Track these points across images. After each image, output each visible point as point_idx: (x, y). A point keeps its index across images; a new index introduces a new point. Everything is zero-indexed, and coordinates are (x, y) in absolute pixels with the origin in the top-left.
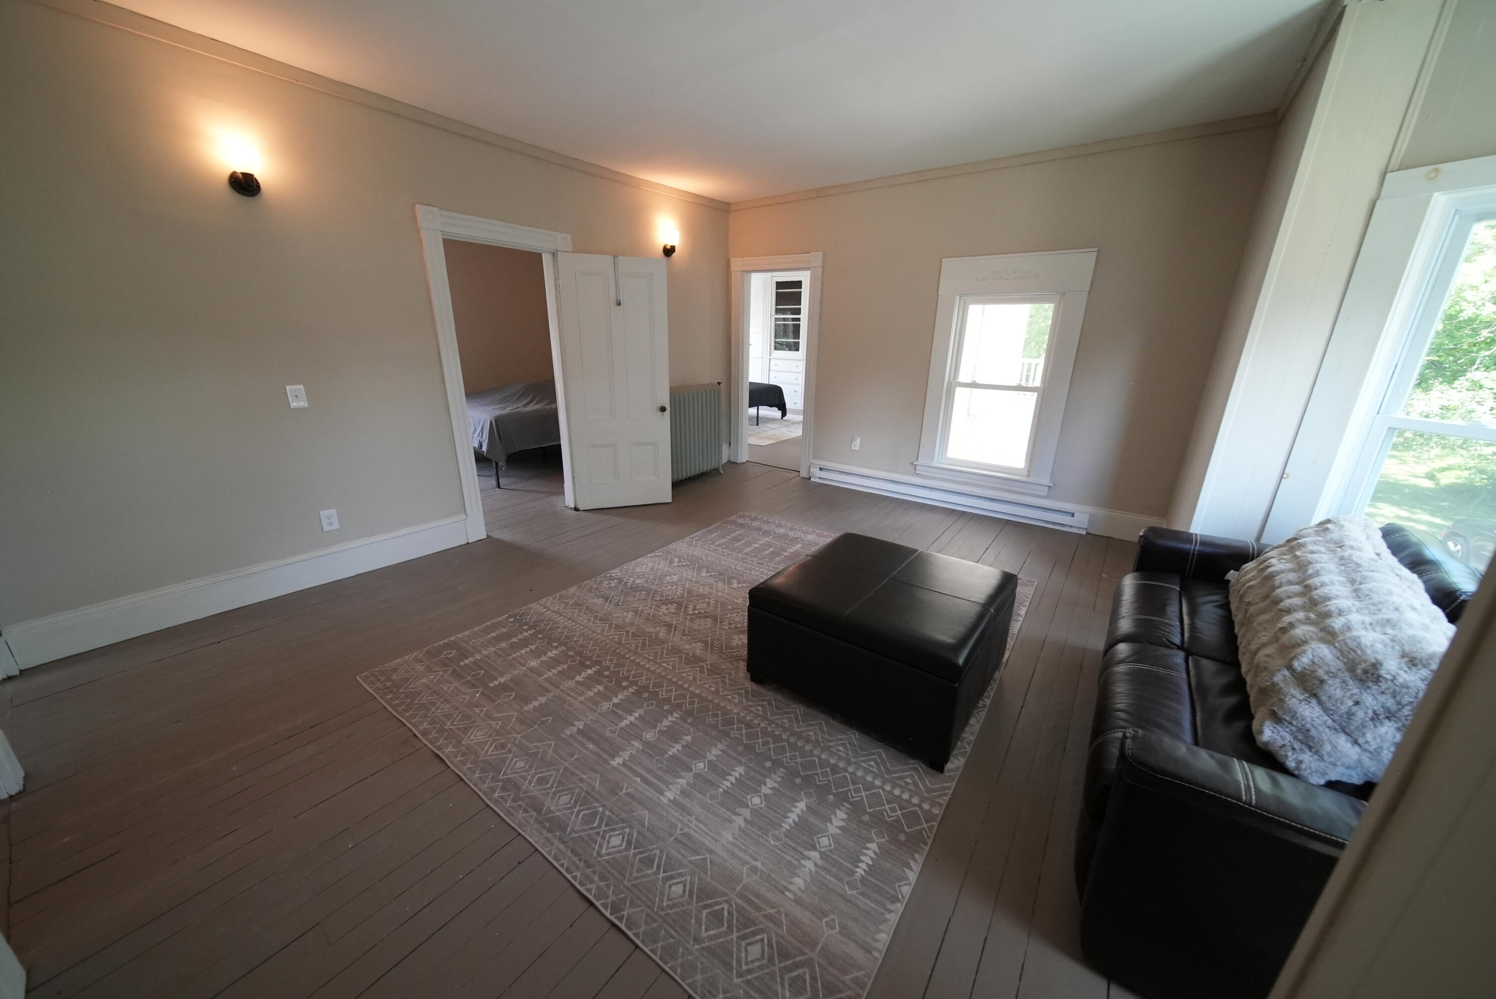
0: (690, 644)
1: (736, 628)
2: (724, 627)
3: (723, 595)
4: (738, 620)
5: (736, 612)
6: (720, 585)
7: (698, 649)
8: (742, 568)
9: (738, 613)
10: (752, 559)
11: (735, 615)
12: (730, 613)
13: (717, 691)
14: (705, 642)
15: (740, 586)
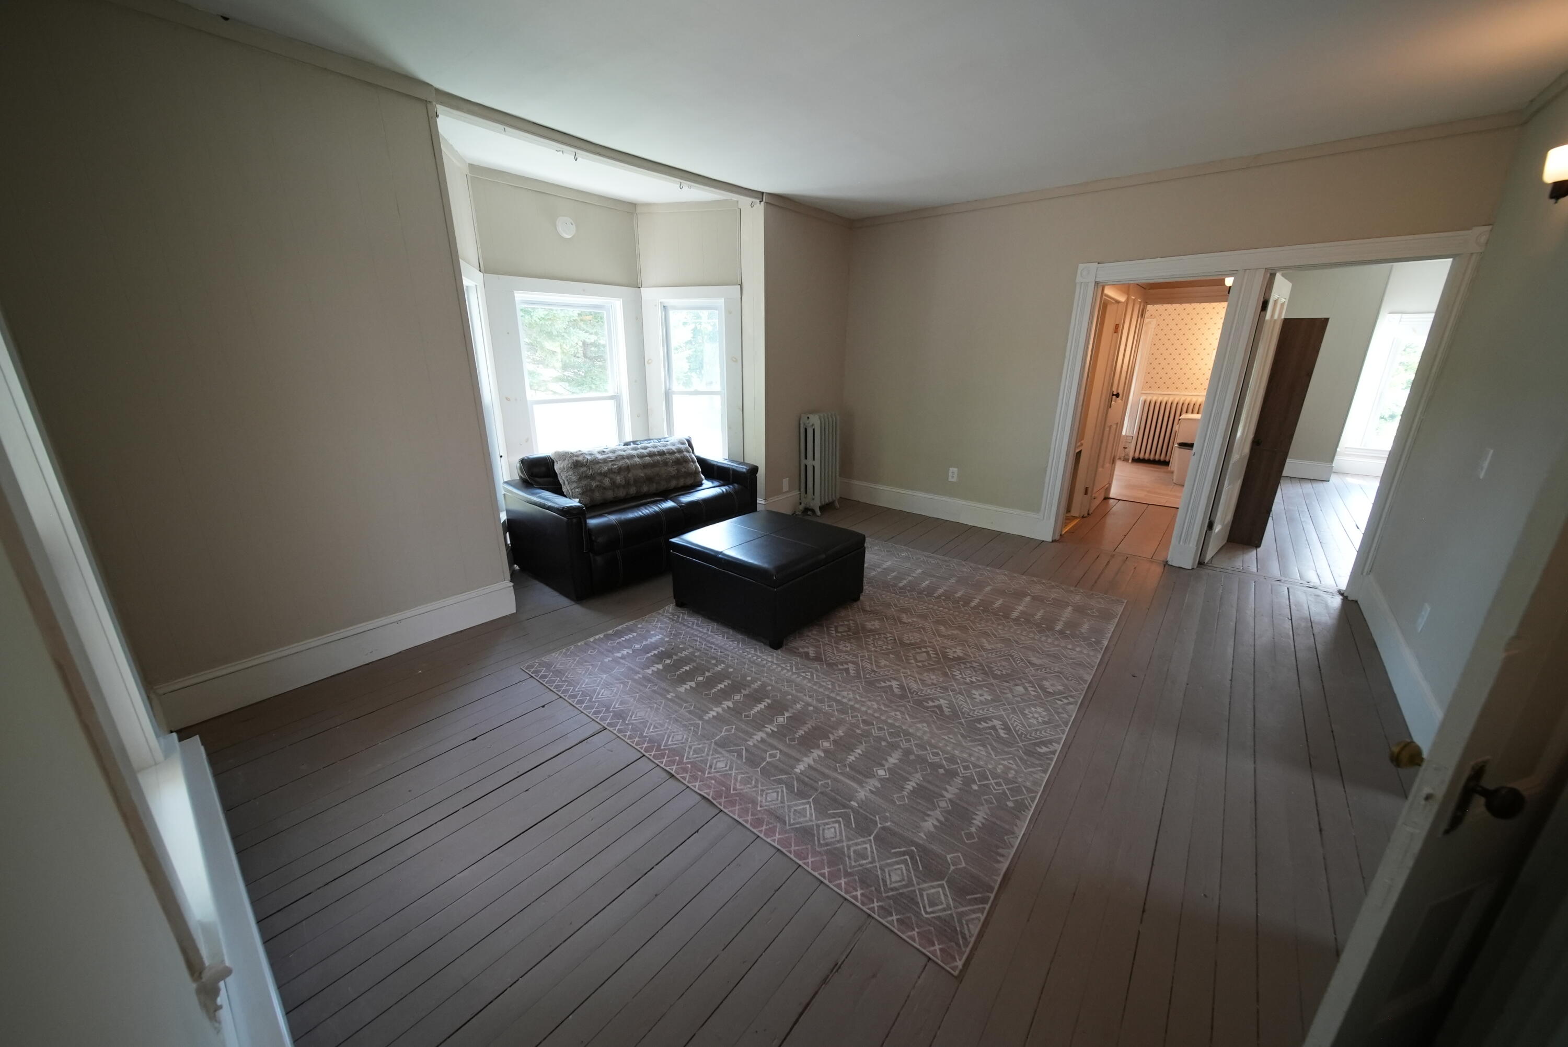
0: (913, 621)
1: (879, 634)
2: (890, 635)
3: (904, 670)
4: (880, 643)
5: (884, 650)
6: (914, 686)
7: (905, 618)
8: (893, 714)
9: (881, 650)
10: (881, 734)
11: (884, 647)
12: (889, 649)
13: (881, 595)
14: (901, 622)
15: (888, 683)
